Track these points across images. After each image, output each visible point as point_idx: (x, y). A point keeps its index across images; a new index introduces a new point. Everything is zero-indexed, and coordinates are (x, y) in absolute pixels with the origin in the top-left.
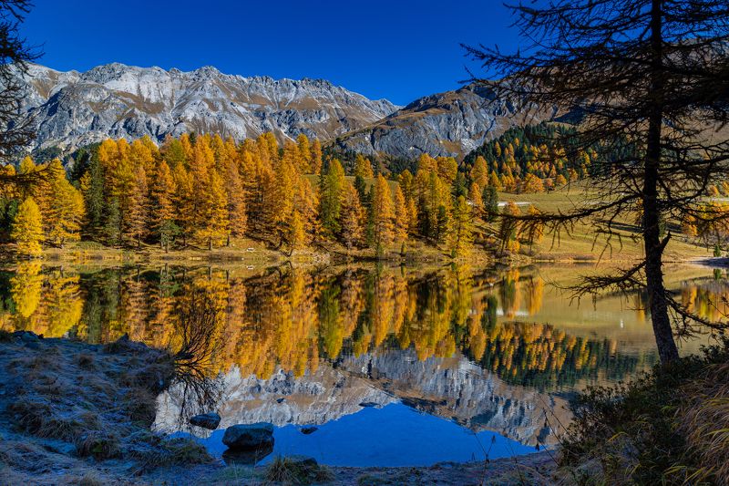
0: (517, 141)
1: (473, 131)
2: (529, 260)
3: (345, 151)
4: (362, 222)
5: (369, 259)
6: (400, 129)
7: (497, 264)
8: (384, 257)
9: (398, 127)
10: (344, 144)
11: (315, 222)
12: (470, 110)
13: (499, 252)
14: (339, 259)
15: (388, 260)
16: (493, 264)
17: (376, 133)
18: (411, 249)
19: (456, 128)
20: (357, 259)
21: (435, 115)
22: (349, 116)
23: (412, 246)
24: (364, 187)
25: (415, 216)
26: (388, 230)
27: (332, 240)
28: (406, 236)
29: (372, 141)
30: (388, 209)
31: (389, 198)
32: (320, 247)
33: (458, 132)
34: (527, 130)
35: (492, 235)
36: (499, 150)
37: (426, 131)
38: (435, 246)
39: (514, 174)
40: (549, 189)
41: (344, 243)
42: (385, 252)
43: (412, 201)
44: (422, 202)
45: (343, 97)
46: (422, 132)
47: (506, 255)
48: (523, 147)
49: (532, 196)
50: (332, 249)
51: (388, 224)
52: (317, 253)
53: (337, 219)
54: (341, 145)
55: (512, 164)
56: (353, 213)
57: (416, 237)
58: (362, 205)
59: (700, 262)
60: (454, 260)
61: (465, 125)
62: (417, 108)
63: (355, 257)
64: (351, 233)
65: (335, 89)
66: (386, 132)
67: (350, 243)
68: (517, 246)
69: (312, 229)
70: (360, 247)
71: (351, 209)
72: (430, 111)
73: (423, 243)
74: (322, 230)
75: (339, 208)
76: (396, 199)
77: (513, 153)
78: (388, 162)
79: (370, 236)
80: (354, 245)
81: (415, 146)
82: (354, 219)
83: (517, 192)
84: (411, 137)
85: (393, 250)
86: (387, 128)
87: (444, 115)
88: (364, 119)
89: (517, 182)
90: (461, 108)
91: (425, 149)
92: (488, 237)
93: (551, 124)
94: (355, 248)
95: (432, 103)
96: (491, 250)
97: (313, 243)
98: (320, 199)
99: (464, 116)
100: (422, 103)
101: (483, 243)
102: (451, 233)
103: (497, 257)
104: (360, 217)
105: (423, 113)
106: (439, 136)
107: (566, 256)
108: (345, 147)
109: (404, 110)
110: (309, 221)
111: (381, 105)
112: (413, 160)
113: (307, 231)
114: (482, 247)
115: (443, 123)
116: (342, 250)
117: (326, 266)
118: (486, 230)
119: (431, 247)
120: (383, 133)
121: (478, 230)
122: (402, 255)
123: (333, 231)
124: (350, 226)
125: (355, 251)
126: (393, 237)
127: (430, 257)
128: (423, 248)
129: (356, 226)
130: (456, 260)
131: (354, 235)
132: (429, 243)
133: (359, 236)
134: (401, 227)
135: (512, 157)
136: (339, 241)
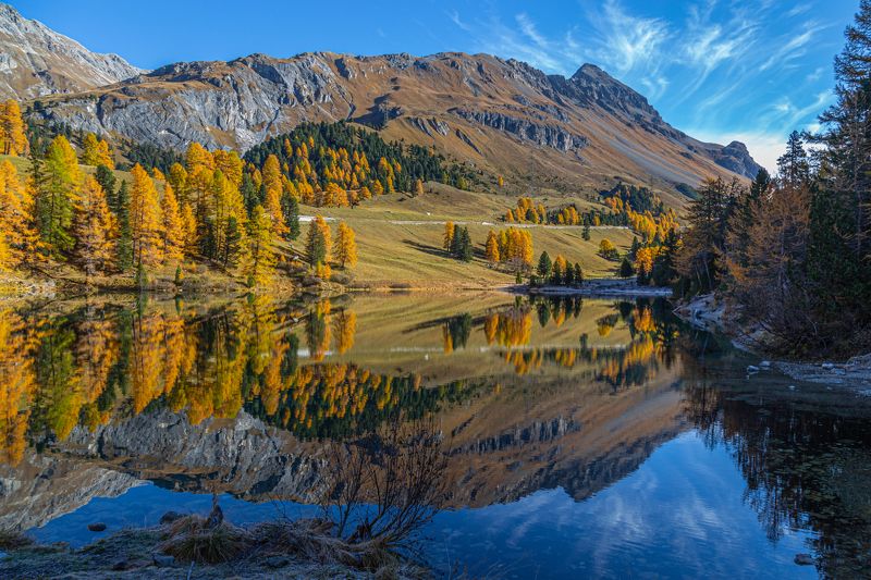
0: (312, 140)
1: (252, 120)
2: (342, 289)
3: (52, 123)
4: (111, 235)
5: (124, 290)
6: (144, 104)
7: (304, 294)
8: (149, 286)
9: (142, 100)
10: (49, 111)
11: (27, 232)
12: (247, 91)
13: (306, 280)
14: (71, 290)
15: (155, 290)
16: (300, 294)
17: (105, 102)
18: (189, 275)
19: (228, 113)
20: (104, 290)
21: (198, 90)
22: (54, 70)
23: (191, 271)
24: (113, 183)
25: (193, 229)
26: (155, 247)
27: (57, 260)
28: (181, 257)
29: (100, 113)
30: (153, 218)
31: (154, 202)
32: (36, 271)
33: (231, 118)
34: (323, 129)
35: (297, 258)
36: (290, 150)
37: (185, 111)
38: (223, 271)
39: (309, 181)
40: (354, 203)
41: (82, 267)
42: (150, 280)
43: (188, 208)
44: (202, 210)
45: (42, 39)
46: (180, 111)
47: (316, 283)
48: (318, 150)
49: (335, 209)
50: (59, 275)
51: (153, 240)
52: (31, 280)
53: (65, 229)
54: (43, 112)
55: (306, 167)
56: (95, 221)
57: (194, 258)
58: (110, 210)
59: (505, 290)
60: (250, 290)
61: (241, 110)
62: (170, 77)
63: (101, 286)
64: (92, 250)
65: (26, 22)
66: (123, 103)
67: (91, 266)
68: (329, 272)
69: (21, 243)
70: (108, 272)
71: (92, 215)
72: (191, 84)
73: (206, 268)
74: (40, 244)
75: (69, 213)
76: (164, 204)
77: (307, 155)
78: (127, 148)
79: (124, 256)
80: (98, 268)
81: (169, 130)
82: (97, 229)
83: (317, 204)
84: (163, 116)
85: (162, 277)
86: (123, 98)
87: (211, 93)
88: (82, 78)
89: (316, 191)
90: (235, 87)
91: (184, 135)
92: (291, 260)
93: (351, 124)
94: (101, 274)
95: (193, 73)
96: (297, 277)
97: (24, 265)
98: (35, 197)
99: (239, 98)
100: (178, 70)
101: (287, 268)
102: (244, 254)
103: (304, 285)
104: (108, 227)
105: (180, 85)
106: (205, 121)
107: (382, 284)
108: (51, 117)
109: (148, 75)
110: (15, 228)
111: (110, 61)
112: (166, 149)
113: (12, 246)
114: (284, 272)
115: (210, 104)
116: (76, 275)
117: (48, 301)
118: (288, 251)
119: (219, 273)
120: (117, 106)
121: (278, 251)
122: (177, 283)
123: (60, 247)
124: (91, 240)
125: (100, 278)
126: (161, 257)
127: (218, 287)
128: (207, 273)
129: (100, 241)
130: (254, 290)
131: (98, 254)
132: (214, 267)
133: (107, 256)
134: (173, 244)
135: (306, 160)
136: (70, 262)
